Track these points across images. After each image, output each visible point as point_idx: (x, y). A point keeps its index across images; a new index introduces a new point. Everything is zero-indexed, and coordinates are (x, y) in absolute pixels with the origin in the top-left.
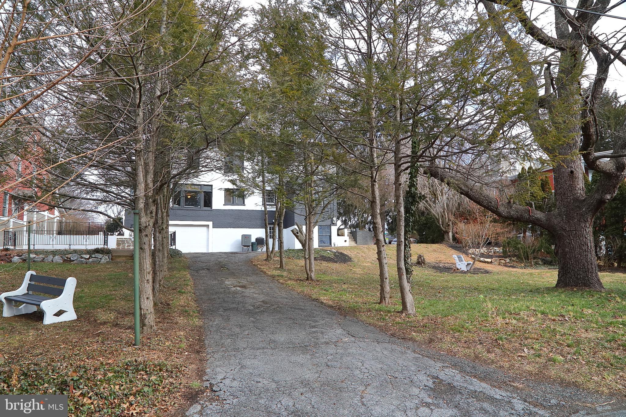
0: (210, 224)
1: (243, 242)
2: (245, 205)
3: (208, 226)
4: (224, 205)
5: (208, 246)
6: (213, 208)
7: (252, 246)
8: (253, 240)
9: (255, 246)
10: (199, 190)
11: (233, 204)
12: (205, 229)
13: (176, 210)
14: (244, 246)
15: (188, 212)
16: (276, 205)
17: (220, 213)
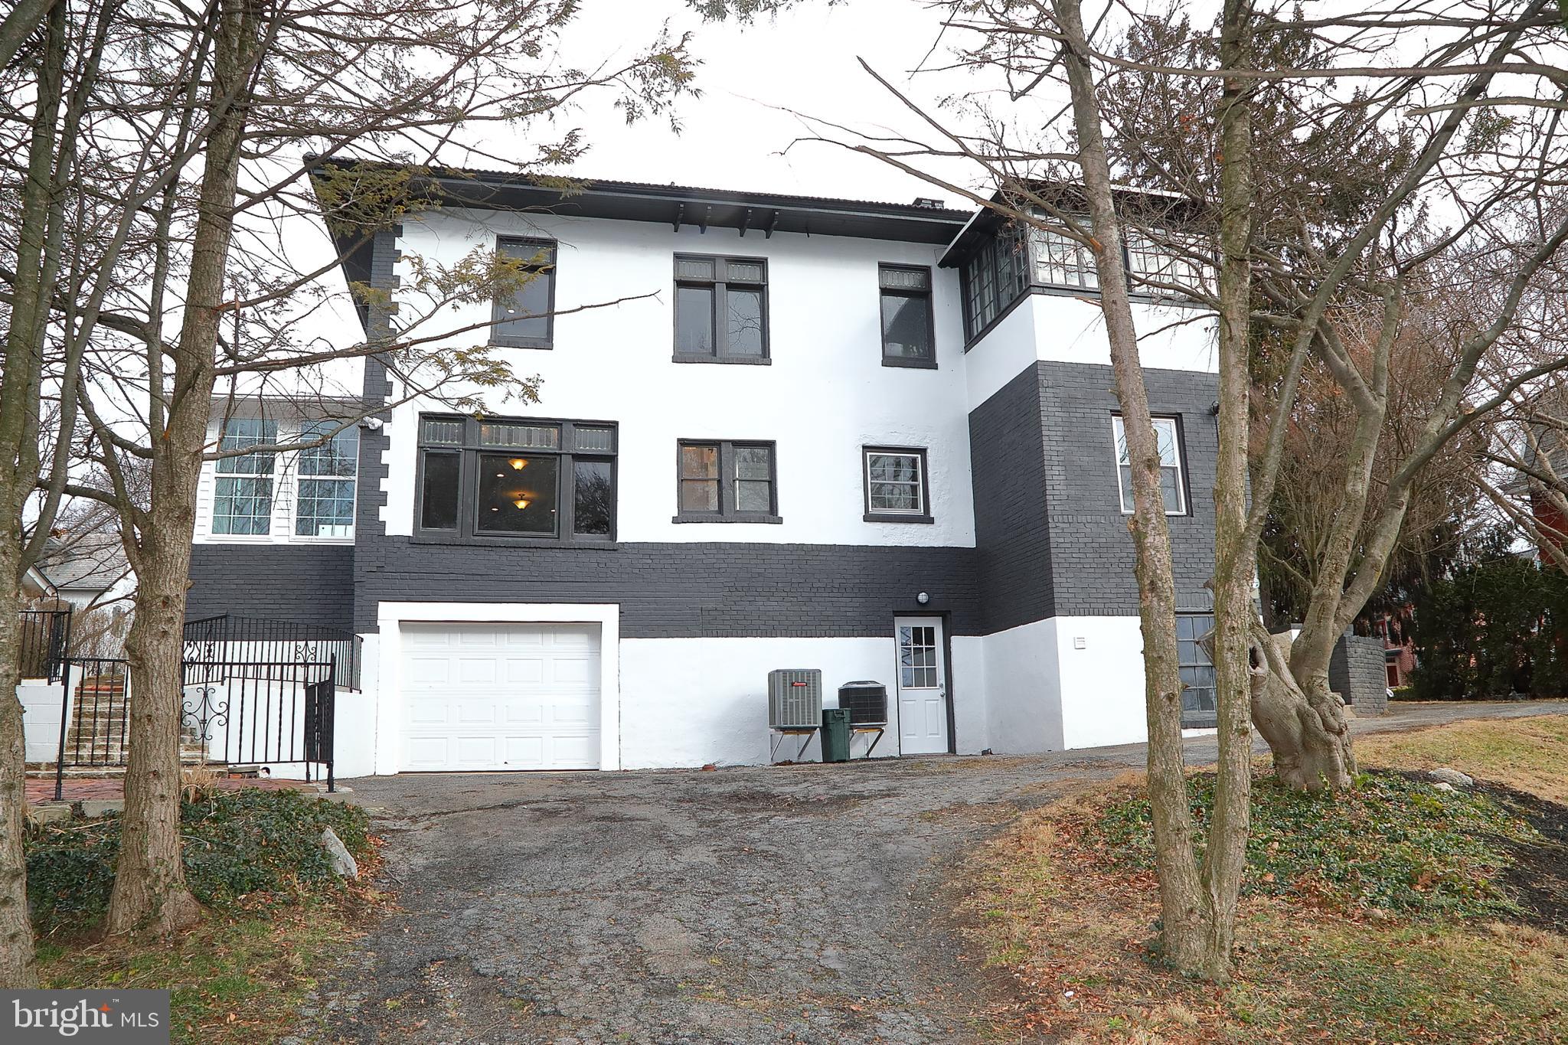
0: (608, 615)
1: (780, 706)
2: (780, 521)
3: (593, 629)
4: (675, 521)
5: (596, 729)
6: (621, 538)
7: (825, 730)
8: (829, 697)
9: (836, 728)
10: (553, 448)
11: (722, 514)
12: (577, 644)
13: (433, 550)
14: (785, 730)
15: (494, 555)
16: (931, 521)
17: (655, 561)
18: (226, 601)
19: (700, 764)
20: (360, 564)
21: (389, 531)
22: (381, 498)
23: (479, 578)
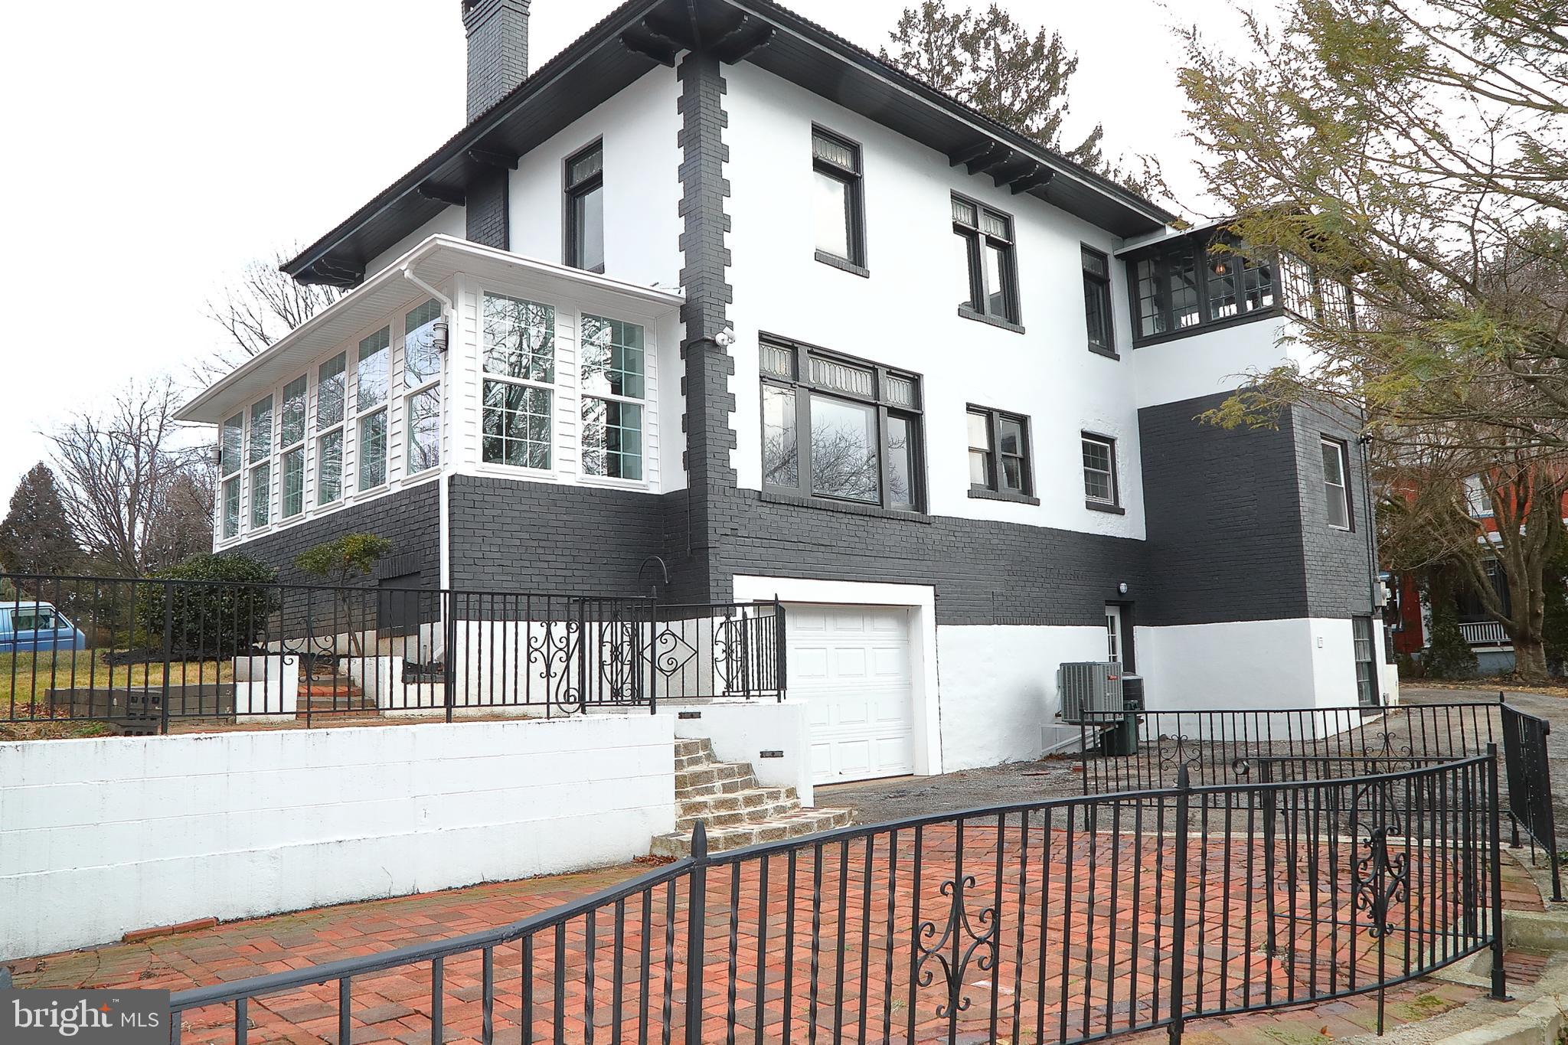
2: (1036, 502)
4: (970, 495)
6: (933, 510)
11: (997, 491)
12: (885, 631)
16: (1121, 512)
17: (959, 539)
18: (509, 563)
19: (995, 763)
20: (715, 524)
21: (741, 484)
22: (730, 438)
23: (822, 549)
